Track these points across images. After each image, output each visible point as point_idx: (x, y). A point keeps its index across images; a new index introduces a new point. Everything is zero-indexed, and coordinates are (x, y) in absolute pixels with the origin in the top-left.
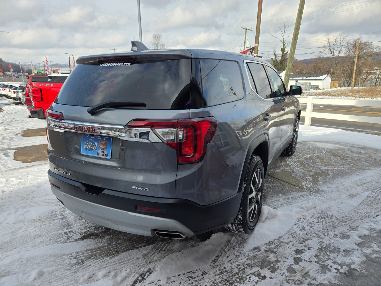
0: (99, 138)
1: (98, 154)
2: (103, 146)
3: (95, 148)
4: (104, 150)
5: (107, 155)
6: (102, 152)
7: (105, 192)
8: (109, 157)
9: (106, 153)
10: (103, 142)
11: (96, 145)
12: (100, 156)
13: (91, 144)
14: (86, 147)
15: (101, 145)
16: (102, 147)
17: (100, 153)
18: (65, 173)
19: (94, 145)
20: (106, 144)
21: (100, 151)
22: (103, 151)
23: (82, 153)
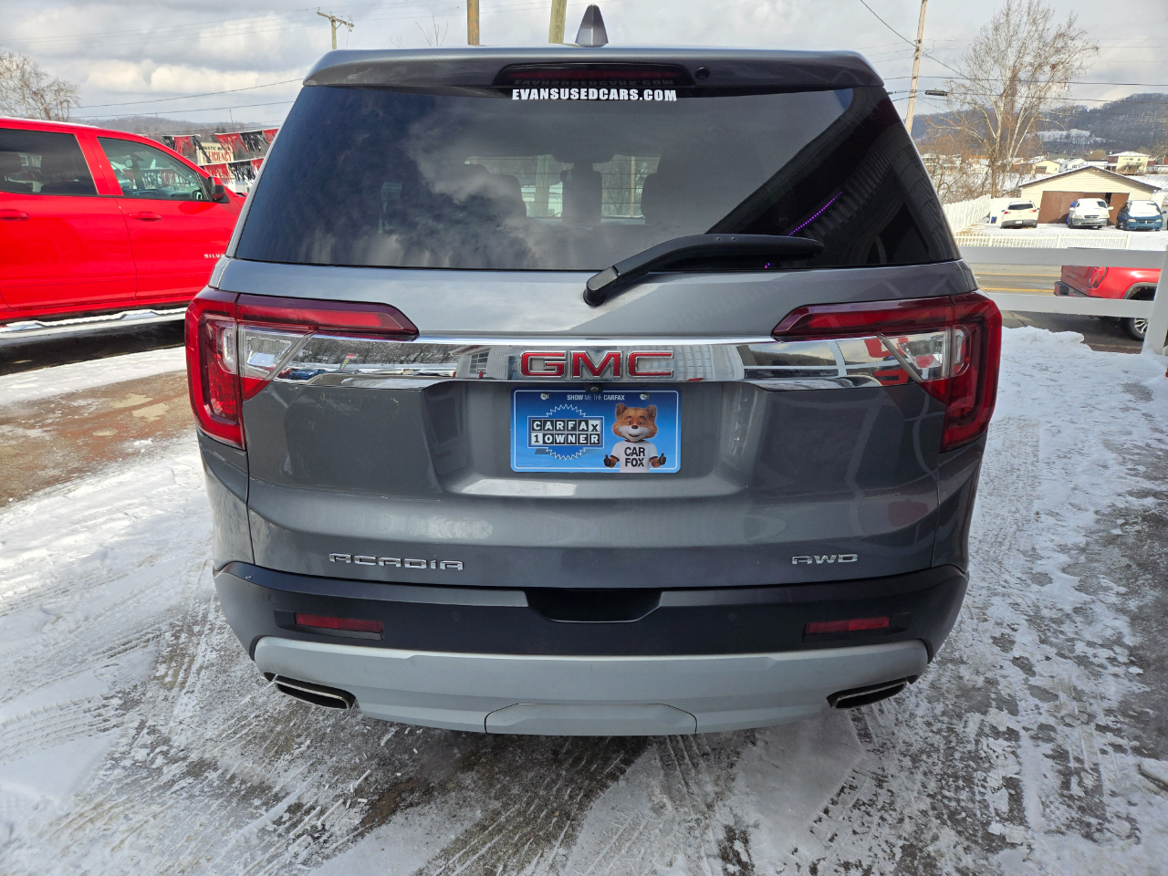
0: (612, 398)
1: (610, 462)
2: (636, 427)
3: (594, 439)
4: (641, 441)
5: (661, 461)
6: (628, 452)
7: (666, 600)
8: (673, 466)
9: (651, 450)
10: (631, 412)
11: (598, 428)
12: (621, 468)
13: (571, 424)
14: (540, 439)
15: (623, 424)
16: (627, 430)
17: (623, 458)
18: (424, 567)
19: (583, 425)
20: (651, 416)
21: (619, 450)
22: (637, 446)
23: (516, 468)
